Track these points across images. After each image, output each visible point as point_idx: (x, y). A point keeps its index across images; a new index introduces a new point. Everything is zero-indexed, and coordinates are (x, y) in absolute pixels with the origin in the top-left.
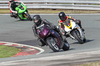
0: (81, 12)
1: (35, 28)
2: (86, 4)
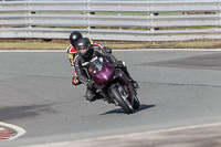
2: (117, 28)
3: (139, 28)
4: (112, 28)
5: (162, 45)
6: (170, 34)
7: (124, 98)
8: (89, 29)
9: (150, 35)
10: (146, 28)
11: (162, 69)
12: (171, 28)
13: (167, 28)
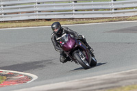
0: (85, 21)
1: (55, 39)
2: (91, 10)
3: (105, 9)
4: (88, 10)
5: (119, 19)
6: (124, 12)
7: (83, 59)
8: (74, 12)
9: (112, 13)
10: (109, 9)
11: (120, 34)
12: (125, 8)
13: (122, 9)
